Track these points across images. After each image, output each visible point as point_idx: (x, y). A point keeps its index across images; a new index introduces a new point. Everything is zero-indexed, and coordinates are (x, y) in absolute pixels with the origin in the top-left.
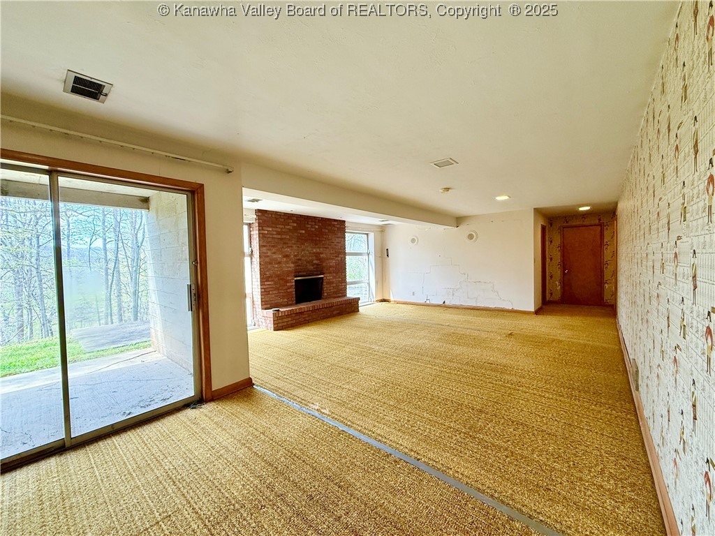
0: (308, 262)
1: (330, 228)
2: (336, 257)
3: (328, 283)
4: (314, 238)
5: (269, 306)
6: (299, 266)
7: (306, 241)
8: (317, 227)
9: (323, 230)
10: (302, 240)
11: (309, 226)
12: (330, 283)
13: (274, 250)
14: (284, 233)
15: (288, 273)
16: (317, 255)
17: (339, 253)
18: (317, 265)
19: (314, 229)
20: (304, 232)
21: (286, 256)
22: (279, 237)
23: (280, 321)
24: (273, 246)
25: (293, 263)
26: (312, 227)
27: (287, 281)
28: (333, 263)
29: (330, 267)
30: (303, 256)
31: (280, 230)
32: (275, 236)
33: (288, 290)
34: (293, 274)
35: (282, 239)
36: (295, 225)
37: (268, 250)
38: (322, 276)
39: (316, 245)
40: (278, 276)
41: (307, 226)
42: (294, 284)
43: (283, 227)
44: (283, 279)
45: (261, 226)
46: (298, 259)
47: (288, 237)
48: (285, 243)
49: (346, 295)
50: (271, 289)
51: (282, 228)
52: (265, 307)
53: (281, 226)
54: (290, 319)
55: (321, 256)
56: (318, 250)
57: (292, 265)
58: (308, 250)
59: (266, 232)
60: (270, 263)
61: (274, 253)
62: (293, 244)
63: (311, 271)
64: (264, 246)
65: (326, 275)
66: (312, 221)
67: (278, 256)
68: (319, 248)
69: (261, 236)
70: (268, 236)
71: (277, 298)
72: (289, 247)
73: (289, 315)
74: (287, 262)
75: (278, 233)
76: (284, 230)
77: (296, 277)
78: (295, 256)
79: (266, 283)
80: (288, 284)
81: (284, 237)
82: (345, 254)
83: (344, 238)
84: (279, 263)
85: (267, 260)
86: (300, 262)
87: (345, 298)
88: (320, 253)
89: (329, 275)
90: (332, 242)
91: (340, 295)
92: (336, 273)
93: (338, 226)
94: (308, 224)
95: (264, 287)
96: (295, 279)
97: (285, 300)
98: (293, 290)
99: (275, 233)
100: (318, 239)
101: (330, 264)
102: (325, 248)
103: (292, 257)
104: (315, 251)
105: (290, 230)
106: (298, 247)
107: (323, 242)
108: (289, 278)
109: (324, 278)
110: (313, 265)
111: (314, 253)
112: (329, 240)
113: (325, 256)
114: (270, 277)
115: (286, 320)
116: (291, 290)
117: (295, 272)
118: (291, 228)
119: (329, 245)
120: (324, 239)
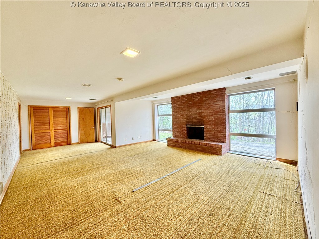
0: (194, 118)
1: (209, 96)
2: (215, 114)
3: (207, 131)
4: (197, 105)
6: (188, 120)
7: (192, 107)
8: (199, 98)
9: (204, 99)
10: (190, 106)
11: (194, 99)
12: (209, 131)
14: (182, 105)
15: (183, 123)
16: (200, 114)
17: (217, 112)
19: (197, 100)
20: (191, 102)
21: (182, 115)
22: (179, 107)
23: (169, 142)
25: (185, 118)
26: (196, 99)
27: (182, 127)
28: (212, 118)
29: (210, 121)
30: (191, 115)
31: (179, 104)
32: (177, 107)
34: (185, 124)
35: (180, 108)
36: (187, 100)
37: (175, 113)
38: (203, 126)
39: (199, 108)
40: (179, 124)
41: (193, 99)
42: (186, 128)
44: (180, 126)
46: (188, 117)
47: (183, 106)
48: (181, 110)
49: (224, 142)
50: (176, 129)
52: (174, 136)
53: (180, 102)
55: (202, 114)
56: (200, 111)
57: (185, 119)
58: (195, 111)
60: (176, 118)
61: (177, 114)
62: (186, 109)
63: (195, 123)
64: (173, 112)
65: (206, 126)
66: (196, 96)
67: (179, 116)
68: (200, 110)
70: (175, 107)
71: (178, 133)
72: (183, 111)
73: (173, 141)
74: (182, 118)
75: (179, 105)
76: (181, 104)
77: (187, 125)
78: (186, 115)
79: (174, 127)
80: (183, 128)
81: (181, 106)
82: (224, 112)
83: (224, 100)
84: (179, 118)
86: (189, 118)
88: (201, 113)
89: (208, 126)
90: (212, 105)
91: (218, 140)
92: (214, 125)
93: (217, 93)
94: (193, 98)
95: (173, 128)
96: (187, 126)
97: (182, 135)
98: (185, 131)
99: (177, 105)
100: (200, 104)
101: (210, 119)
102: (206, 109)
103: (185, 115)
104: (198, 111)
105: (184, 103)
106: (188, 110)
107: (204, 106)
108: (183, 126)
109: (204, 128)
110: (196, 120)
111: (197, 113)
112: (209, 104)
113: (205, 114)
114: (176, 124)
115: (171, 143)
116: (184, 131)
117: (186, 123)
118: (185, 102)
119: (209, 107)
120: (205, 104)
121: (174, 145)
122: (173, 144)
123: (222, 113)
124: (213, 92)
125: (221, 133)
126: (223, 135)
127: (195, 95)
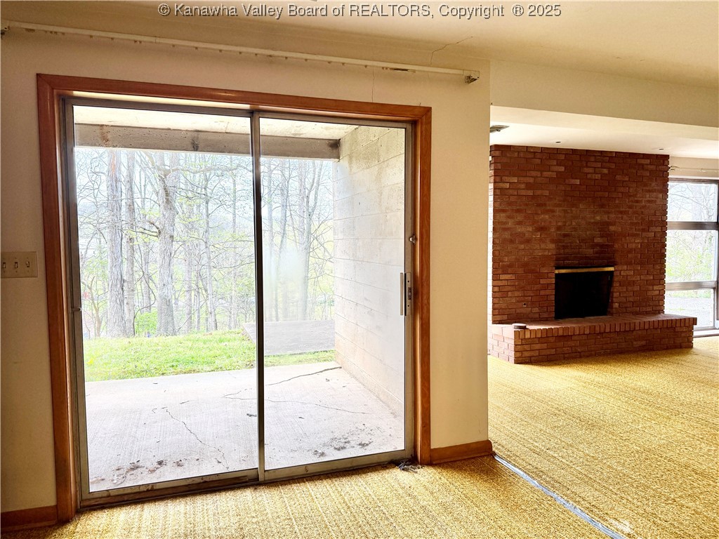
0: (583, 241)
1: (633, 171)
2: (643, 230)
3: (623, 284)
4: (598, 195)
5: (505, 317)
6: (564, 247)
7: (581, 199)
8: (605, 171)
9: (618, 177)
10: (573, 198)
11: (591, 170)
12: (627, 283)
13: (519, 217)
14: (540, 186)
15: (544, 260)
16: (603, 227)
17: (651, 224)
18: (602, 246)
19: (598, 176)
20: (578, 182)
21: (541, 229)
22: (530, 193)
23: (527, 347)
24: (518, 211)
25: (553, 241)
26: (595, 173)
27: (540, 276)
28: (635, 243)
29: (630, 251)
30: (575, 229)
31: (531, 180)
32: (523, 192)
33: (542, 293)
34: (552, 263)
35: (533, 197)
36: (562, 169)
37: (509, 217)
38: (612, 269)
39: (602, 206)
40: (525, 265)
41: (586, 170)
42: (553, 281)
43: (538, 174)
44: (532, 272)
45: (499, 175)
46: (565, 235)
48: (539, 205)
49: (660, 310)
50: (509, 288)
51: (535, 177)
52: (499, 318)
53: (534, 173)
54: (545, 346)
55: (612, 228)
56: (605, 218)
57: (552, 246)
58: (586, 217)
59: (507, 186)
60: (512, 241)
61: (520, 223)
62: (555, 206)
63: (586, 258)
64: (503, 211)
65: (620, 268)
66: (596, 161)
67: (527, 229)
69: (498, 192)
70: (511, 191)
71: (520, 304)
72: (547, 212)
73: (545, 337)
74: (542, 240)
75: (529, 187)
76: (539, 180)
77: (557, 268)
78: (559, 228)
79: (503, 277)
80: (542, 281)
81: (539, 192)
82: (663, 225)
83: (665, 191)
84: (528, 241)
85: (507, 235)
86: (567, 240)
87: (661, 317)
88: (608, 224)
89: (625, 267)
90: (637, 202)
91: (649, 309)
92: (641, 264)
93: (653, 167)
94: (587, 167)
95: (499, 283)
96: (557, 272)
97: (536, 310)
98: (551, 293)
99: (523, 186)
100: (606, 194)
101: (630, 246)
102: (621, 212)
103: (553, 230)
104: (598, 218)
105: (551, 179)
106: (565, 211)
107: (617, 202)
108: (545, 270)
109: (615, 274)
110: (593, 246)
111: (596, 223)
112: (630, 196)
113: (620, 229)
114: (510, 266)
115: (538, 346)
116: (548, 292)
117: (557, 259)
118: (554, 175)
119: (630, 207)
120: (620, 195)
121: (548, 352)
122: (544, 353)
123: (659, 229)
124: (643, 161)
125: (655, 288)
126: (657, 292)
127: (592, 159)
